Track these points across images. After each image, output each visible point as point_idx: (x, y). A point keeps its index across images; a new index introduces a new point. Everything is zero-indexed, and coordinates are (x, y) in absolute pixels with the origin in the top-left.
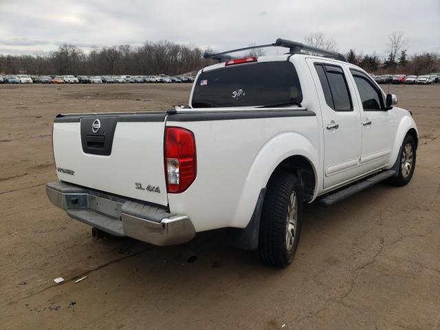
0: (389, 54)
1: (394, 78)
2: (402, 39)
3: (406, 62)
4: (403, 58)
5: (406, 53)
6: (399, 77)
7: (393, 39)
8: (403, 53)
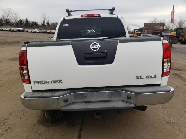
0: (43, 21)
1: (47, 31)
2: (46, 16)
3: (50, 25)
4: (48, 23)
5: (49, 21)
6: (49, 31)
7: (43, 15)
8: (48, 21)
